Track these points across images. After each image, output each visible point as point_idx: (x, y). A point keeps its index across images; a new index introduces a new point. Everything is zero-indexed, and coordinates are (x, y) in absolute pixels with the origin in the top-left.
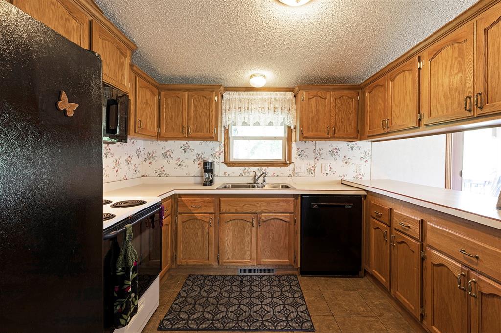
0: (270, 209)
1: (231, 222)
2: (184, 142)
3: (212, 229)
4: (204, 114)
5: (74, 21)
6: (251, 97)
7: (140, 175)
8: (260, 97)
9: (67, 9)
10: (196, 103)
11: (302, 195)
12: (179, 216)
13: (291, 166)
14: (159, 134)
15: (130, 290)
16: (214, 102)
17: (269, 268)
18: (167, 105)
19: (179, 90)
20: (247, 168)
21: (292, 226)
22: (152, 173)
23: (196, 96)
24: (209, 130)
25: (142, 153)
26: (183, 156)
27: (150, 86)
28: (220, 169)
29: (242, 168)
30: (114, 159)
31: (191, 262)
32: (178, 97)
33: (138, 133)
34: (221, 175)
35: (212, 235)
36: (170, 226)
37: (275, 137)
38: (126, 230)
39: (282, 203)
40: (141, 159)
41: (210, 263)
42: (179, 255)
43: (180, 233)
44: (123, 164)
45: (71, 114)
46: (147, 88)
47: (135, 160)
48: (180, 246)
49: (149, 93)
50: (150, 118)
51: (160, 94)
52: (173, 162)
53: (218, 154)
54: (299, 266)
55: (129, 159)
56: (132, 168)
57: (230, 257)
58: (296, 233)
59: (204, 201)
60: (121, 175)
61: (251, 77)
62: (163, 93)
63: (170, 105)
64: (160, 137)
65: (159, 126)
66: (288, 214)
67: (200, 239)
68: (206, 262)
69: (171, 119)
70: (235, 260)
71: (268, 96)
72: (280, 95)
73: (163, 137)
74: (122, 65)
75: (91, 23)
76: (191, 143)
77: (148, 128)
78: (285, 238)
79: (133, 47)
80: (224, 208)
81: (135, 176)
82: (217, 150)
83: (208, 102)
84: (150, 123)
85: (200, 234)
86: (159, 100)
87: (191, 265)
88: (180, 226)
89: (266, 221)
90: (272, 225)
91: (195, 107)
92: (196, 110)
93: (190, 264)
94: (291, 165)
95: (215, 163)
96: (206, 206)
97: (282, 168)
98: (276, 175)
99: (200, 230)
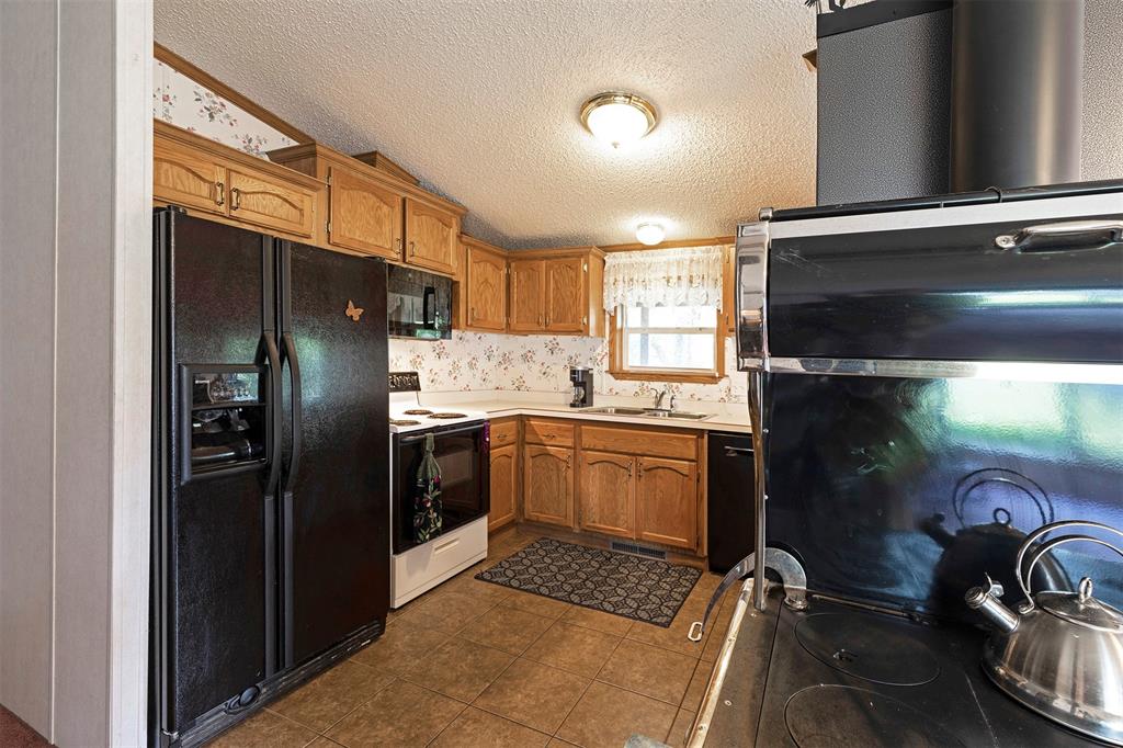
0: (655, 451)
1: (597, 466)
2: (551, 337)
3: (570, 472)
4: (568, 293)
5: (385, 207)
6: (649, 260)
7: (491, 386)
8: (664, 259)
9: (378, 197)
10: (557, 277)
11: (710, 431)
12: (527, 446)
13: (723, 383)
14: (508, 324)
15: (429, 505)
16: (582, 273)
17: (658, 548)
18: (519, 281)
19: (535, 258)
20: (646, 383)
21: (693, 483)
22: (508, 384)
23: (556, 266)
24: (576, 319)
25: (495, 353)
26: (549, 359)
27: (492, 258)
28: (602, 382)
29: (638, 383)
30: (450, 361)
31: (543, 517)
32: (532, 269)
33: (471, 326)
34: (605, 393)
35: (571, 480)
36: (513, 460)
37: (700, 329)
38: (425, 439)
39: (675, 442)
40: (494, 362)
41: (568, 524)
42: (528, 506)
43: (529, 471)
44: (465, 369)
45: (356, 318)
46: (487, 261)
47: (482, 364)
48: (529, 492)
49: (489, 268)
50: (492, 303)
51: (508, 266)
52: (536, 368)
53: (599, 358)
54: (706, 553)
55: (474, 362)
56: (479, 375)
57: (597, 520)
58: (699, 498)
59: (559, 428)
60: (462, 383)
61: (639, 227)
62: (513, 265)
63: (523, 282)
64: (509, 329)
65: (508, 314)
66: (686, 463)
67: (555, 486)
68: (563, 522)
69: (523, 302)
70: (602, 526)
71: (678, 257)
72: (699, 251)
73: (514, 331)
74: (445, 240)
75: (404, 200)
76: (561, 339)
77: (489, 319)
78: (681, 502)
79: (462, 211)
80: (587, 441)
81: (484, 387)
82: (599, 350)
83: (574, 274)
84: (493, 310)
85: (554, 478)
86: (508, 276)
87: (542, 522)
88: (529, 463)
89: (650, 470)
90: (661, 477)
91: (556, 282)
92: (557, 288)
93: (541, 519)
94: (723, 380)
95: (595, 372)
96: (562, 436)
97: (707, 385)
98: (696, 397)
99: (555, 472)
